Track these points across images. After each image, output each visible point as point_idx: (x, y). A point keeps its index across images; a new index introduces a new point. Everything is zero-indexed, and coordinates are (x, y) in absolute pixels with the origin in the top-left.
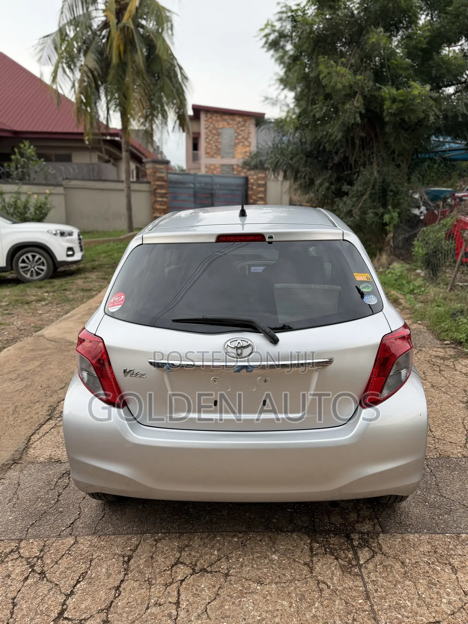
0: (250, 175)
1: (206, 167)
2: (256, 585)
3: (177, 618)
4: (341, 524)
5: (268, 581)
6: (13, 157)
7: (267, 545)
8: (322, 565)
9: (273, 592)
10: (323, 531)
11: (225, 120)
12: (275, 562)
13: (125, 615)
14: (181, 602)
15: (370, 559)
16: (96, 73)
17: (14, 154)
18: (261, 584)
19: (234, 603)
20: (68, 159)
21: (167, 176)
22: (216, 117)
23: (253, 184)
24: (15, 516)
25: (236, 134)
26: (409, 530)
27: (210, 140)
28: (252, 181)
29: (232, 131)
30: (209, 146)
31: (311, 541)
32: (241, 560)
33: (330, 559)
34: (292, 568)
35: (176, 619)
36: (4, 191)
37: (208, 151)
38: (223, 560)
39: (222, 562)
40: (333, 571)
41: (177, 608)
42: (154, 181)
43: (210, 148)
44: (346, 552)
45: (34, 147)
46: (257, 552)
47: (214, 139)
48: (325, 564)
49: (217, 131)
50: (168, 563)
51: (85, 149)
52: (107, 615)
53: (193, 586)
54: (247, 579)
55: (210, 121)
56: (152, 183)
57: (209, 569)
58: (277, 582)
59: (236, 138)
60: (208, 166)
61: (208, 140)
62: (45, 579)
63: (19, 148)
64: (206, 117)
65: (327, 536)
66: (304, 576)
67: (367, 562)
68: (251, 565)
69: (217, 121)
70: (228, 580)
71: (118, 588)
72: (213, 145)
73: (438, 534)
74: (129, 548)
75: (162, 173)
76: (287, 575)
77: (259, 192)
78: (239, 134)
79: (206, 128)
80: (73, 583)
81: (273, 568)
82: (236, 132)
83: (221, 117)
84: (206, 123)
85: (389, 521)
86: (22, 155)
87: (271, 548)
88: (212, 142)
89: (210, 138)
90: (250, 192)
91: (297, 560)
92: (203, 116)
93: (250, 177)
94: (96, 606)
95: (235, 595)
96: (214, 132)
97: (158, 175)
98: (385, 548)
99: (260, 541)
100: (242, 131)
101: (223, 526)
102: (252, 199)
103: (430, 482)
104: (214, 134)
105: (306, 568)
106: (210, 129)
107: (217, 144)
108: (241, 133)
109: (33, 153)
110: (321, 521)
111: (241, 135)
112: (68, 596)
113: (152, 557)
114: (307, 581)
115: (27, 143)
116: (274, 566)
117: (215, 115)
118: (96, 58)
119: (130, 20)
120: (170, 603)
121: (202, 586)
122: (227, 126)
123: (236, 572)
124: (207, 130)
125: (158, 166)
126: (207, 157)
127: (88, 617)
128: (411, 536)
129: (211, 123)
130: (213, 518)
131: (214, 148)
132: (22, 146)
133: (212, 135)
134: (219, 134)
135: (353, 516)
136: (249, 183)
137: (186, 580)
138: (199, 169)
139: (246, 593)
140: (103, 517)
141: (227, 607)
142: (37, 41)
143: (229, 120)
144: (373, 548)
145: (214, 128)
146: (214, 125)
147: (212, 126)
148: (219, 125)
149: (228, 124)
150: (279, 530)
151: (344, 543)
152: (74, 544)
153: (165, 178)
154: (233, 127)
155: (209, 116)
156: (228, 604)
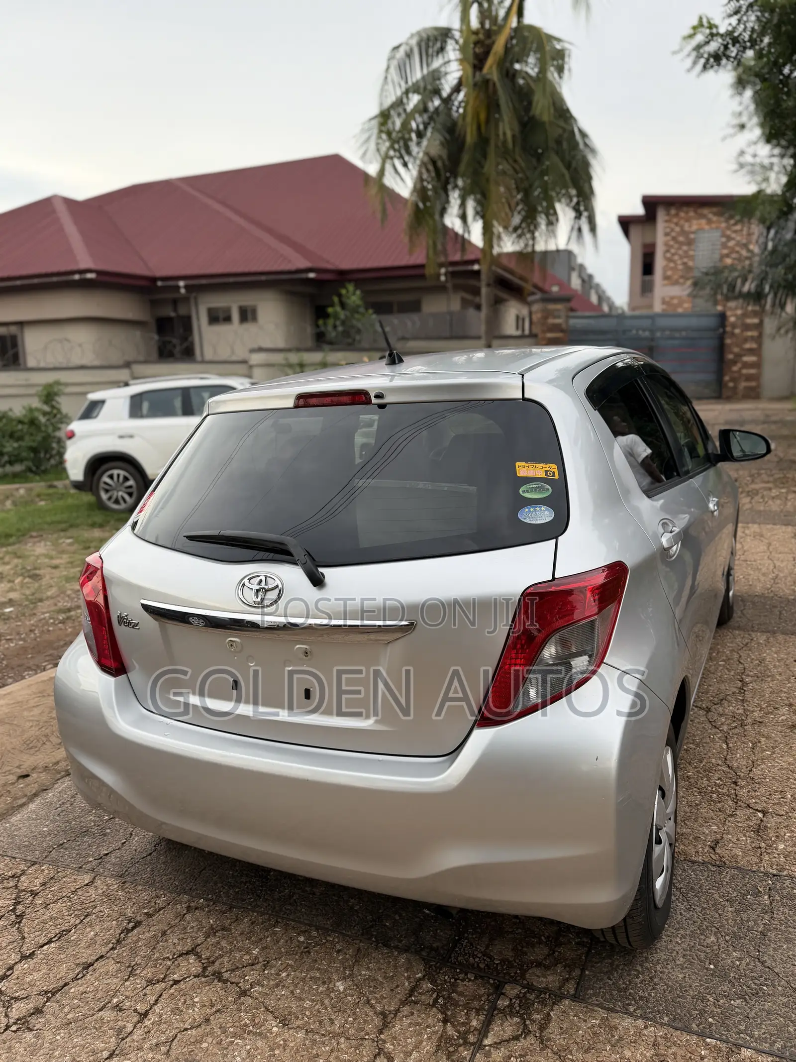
0: (731, 309)
1: (664, 302)
2: (274, 1024)
3: (127, 1037)
4: (503, 961)
5: (299, 1023)
6: (330, 310)
7: (342, 963)
8: (410, 1025)
9: (291, 1045)
10: (460, 964)
11: (703, 216)
12: (332, 995)
13: (66, 1010)
14: (150, 1016)
15: (508, 1041)
16: (440, 164)
17: (332, 305)
18: (284, 1025)
19: (219, 1043)
20: (415, 307)
21: (567, 322)
22: (687, 213)
23: (734, 326)
24: (51, 828)
25: (724, 240)
26: (632, 1009)
27: (673, 255)
28: (732, 319)
29: (717, 234)
30: (672, 265)
31: (424, 976)
32: (284, 974)
33: (433, 1019)
34: (355, 1014)
35: (123, 1039)
36: (305, 362)
37: (669, 273)
38: (258, 967)
39: (253, 970)
40: (421, 1042)
41: (139, 1022)
42: (544, 332)
43: (672, 269)
44: (473, 1013)
45: (362, 292)
46: (318, 969)
47: (680, 252)
48: (419, 1024)
49: (687, 238)
50: (179, 948)
51: (440, 289)
52: (46, 1002)
53: (185, 995)
54: (267, 1010)
55: (675, 220)
56: (540, 336)
57: (226, 975)
58: (312, 1031)
59: (724, 245)
60: (667, 299)
61: (668, 255)
62: (17, 926)
63: (340, 296)
64: (668, 214)
65: (461, 976)
66: (363, 1033)
67: (496, 1045)
68: (292, 988)
69: (688, 220)
70: (239, 1001)
71: (88, 966)
72: (679, 262)
73: (691, 1032)
74: (146, 911)
75: (559, 317)
76: (336, 1022)
77: (746, 340)
78: (729, 238)
79: (667, 234)
80: (43, 940)
81: (322, 1004)
82: (723, 235)
83: (696, 212)
84: (667, 224)
85: (602, 980)
86: (343, 305)
87: (345, 969)
88: (676, 257)
89: (673, 251)
90: (728, 341)
91: (373, 1002)
92: (661, 215)
93: (729, 313)
94: (43, 984)
95: (231, 1029)
96: (681, 239)
97: (551, 321)
98: (553, 1027)
99: (339, 951)
100: (735, 232)
101: (300, 911)
102: (731, 352)
103: (751, 924)
104: (681, 244)
105: (377, 1021)
106: (673, 234)
107: (685, 260)
108: (733, 235)
109: (359, 302)
110: (472, 944)
111: (733, 239)
112: (24, 958)
113: (164, 933)
114: (362, 1045)
115: (351, 287)
116: (327, 1001)
117: (685, 209)
118: (442, 139)
119: (494, 69)
120: (135, 1011)
121: (196, 1000)
122: (707, 227)
123: (260, 993)
124: (669, 238)
125: (551, 306)
126: (664, 285)
127: (23, 996)
128: (627, 1022)
129: (677, 224)
130: (294, 893)
131: (680, 267)
132: (343, 292)
133: (676, 246)
134: (690, 243)
135: (540, 952)
136: (727, 323)
137: (182, 982)
138: (651, 306)
139: (250, 1032)
140: (150, 854)
141: (205, 1045)
142: (360, 128)
143: (710, 216)
144: (528, 1022)
145: (683, 232)
146: (682, 227)
147: (678, 229)
148: (690, 226)
149: (710, 222)
150: (384, 941)
151: (481, 996)
152: (87, 885)
153: (564, 326)
154: (717, 228)
155: (673, 212)
156: (210, 1040)
